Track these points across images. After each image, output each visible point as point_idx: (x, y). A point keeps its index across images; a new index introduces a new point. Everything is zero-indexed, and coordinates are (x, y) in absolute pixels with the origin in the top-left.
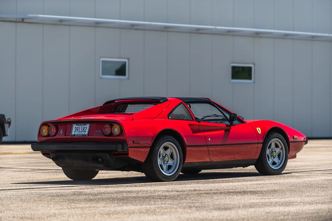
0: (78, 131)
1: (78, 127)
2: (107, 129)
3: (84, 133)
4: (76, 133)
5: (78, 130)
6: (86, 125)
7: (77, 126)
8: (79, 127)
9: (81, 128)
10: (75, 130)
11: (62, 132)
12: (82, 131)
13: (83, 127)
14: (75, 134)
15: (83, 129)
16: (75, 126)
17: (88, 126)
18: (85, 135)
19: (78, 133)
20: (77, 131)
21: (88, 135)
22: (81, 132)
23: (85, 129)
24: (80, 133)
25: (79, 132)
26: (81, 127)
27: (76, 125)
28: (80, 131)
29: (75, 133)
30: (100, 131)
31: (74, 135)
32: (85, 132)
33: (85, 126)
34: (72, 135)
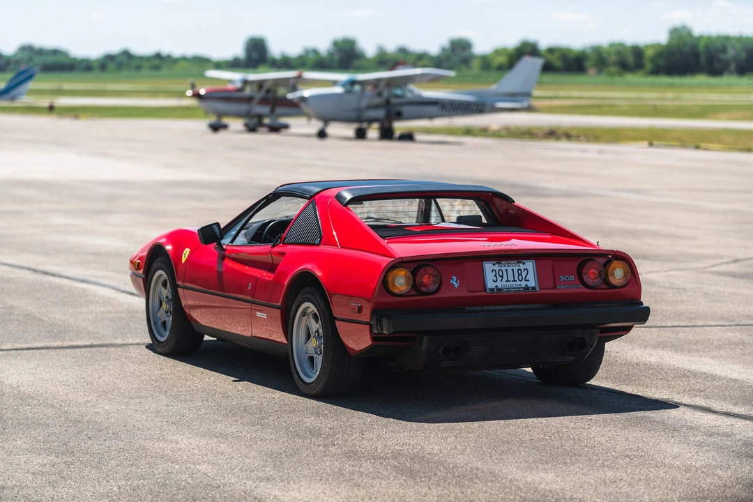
0: (505, 278)
1: (500, 268)
3: (523, 284)
4: (499, 284)
5: (502, 276)
6: (524, 264)
7: (497, 267)
8: (504, 269)
9: (510, 273)
10: (495, 276)
11: (456, 282)
12: (516, 279)
13: (516, 269)
14: (497, 286)
15: (516, 275)
16: (489, 267)
17: (530, 265)
18: (534, 288)
19: (504, 283)
20: (499, 279)
21: (540, 289)
22: (514, 281)
23: (524, 274)
24: (511, 283)
25: (508, 281)
26: (509, 269)
27: (494, 264)
28: (511, 278)
29: (496, 284)
30: (572, 278)
31: (498, 289)
32: (525, 280)
33: (522, 267)
34: (492, 290)
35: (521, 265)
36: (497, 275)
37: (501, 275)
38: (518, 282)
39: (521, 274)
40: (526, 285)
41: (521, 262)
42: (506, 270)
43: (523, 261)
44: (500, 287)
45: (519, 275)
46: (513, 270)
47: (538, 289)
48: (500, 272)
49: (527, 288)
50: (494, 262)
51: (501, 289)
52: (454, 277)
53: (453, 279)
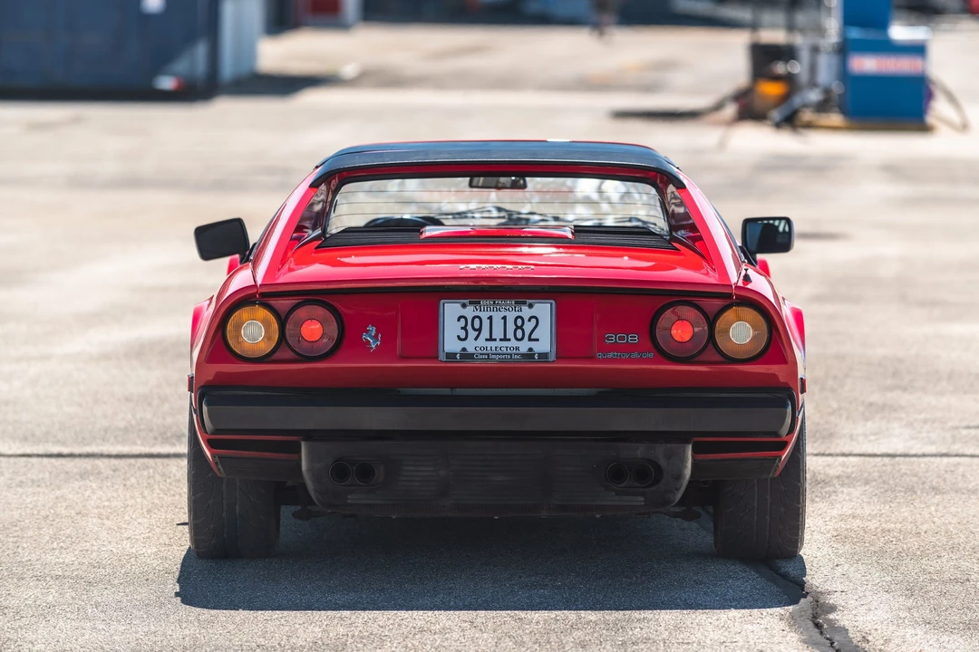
0: (485, 333)
1: (478, 313)
2: (681, 329)
3: (524, 346)
4: (470, 346)
5: (480, 330)
6: (531, 306)
7: (470, 312)
8: (484, 315)
9: (498, 324)
10: (464, 328)
11: (376, 337)
12: (510, 335)
13: (511, 316)
14: (464, 349)
15: (511, 327)
16: (451, 312)
17: (544, 310)
18: (543, 356)
19: (481, 342)
20: (472, 334)
21: (559, 357)
22: (505, 339)
23: (528, 327)
24: (498, 344)
25: (491, 339)
26: (497, 316)
27: (464, 306)
28: (498, 333)
29: (463, 345)
30: (633, 339)
31: (465, 355)
32: (530, 339)
33: (526, 312)
34: (451, 356)
35: (525, 308)
36: (469, 327)
37: (477, 326)
38: (514, 343)
39: (521, 328)
40: (531, 349)
41: (524, 303)
42: (490, 318)
43: (529, 301)
44: (471, 350)
45: (517, 328)
46: (504, 318)
47: (552, 357)
48: (477, 321)
49: (530, 355)
50: (466, 301)
51: (471, 356)
52: (370, 328)
53: (367, 331)
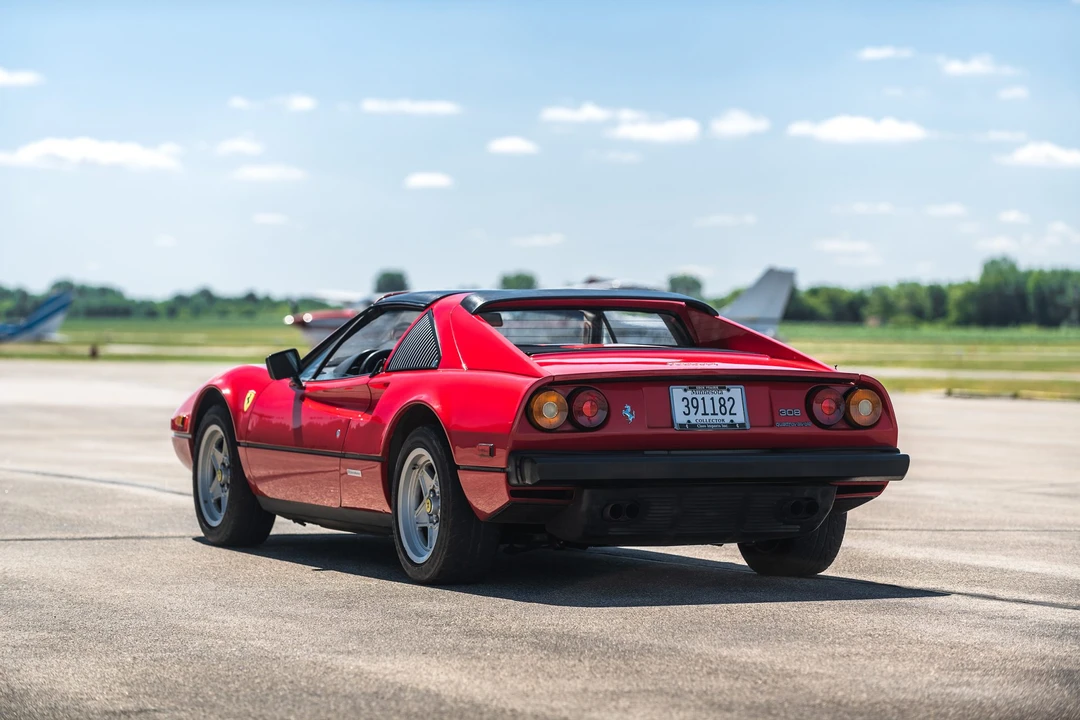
0: (701, 410)
1: (694, 396)
3: (727, 419)
4: (693, 419)
5: (697, 407)
6: (728, 390)
7: (689, 394)
8: (699, 397)
9: (709, 403)
10: (687, 406)
11: (631, 413)
12: (718, 411)
13: (717, 397)
14: (689, 421)
15: (717, 405)
16: (678, 393)
17: (736, 392)
18: (741, 425)
19: (699, 416)
20: (693, 410)
21: (752, 426)
22: (714, 414)
23: (728, 405)
24: (710, 417)
25: (705, 414)
26: (708, 397)
27: (685, 390)
28: (709, 410)
29: (688, 418)
30: (798, 412)
31: (691, 425)
32: (731, 414)
33: (726, 394)
34: (682, 426)
35: (724, 392)
36: (690, 405)
37: (695, 405)
38: (720, 417)
39: (724, 405)
40: (732, 421)
41: (724, 388)
42: (703, 399)
43: (727, 387)
44: (693, 422)
45: (721, 406)
46: (712, 399)
47: (748, 427)
48: (695, 401)
49: (732, 425)
50: (685, 387)
51: (695, 426)
52: (628, 407)
53: (626, 409)
